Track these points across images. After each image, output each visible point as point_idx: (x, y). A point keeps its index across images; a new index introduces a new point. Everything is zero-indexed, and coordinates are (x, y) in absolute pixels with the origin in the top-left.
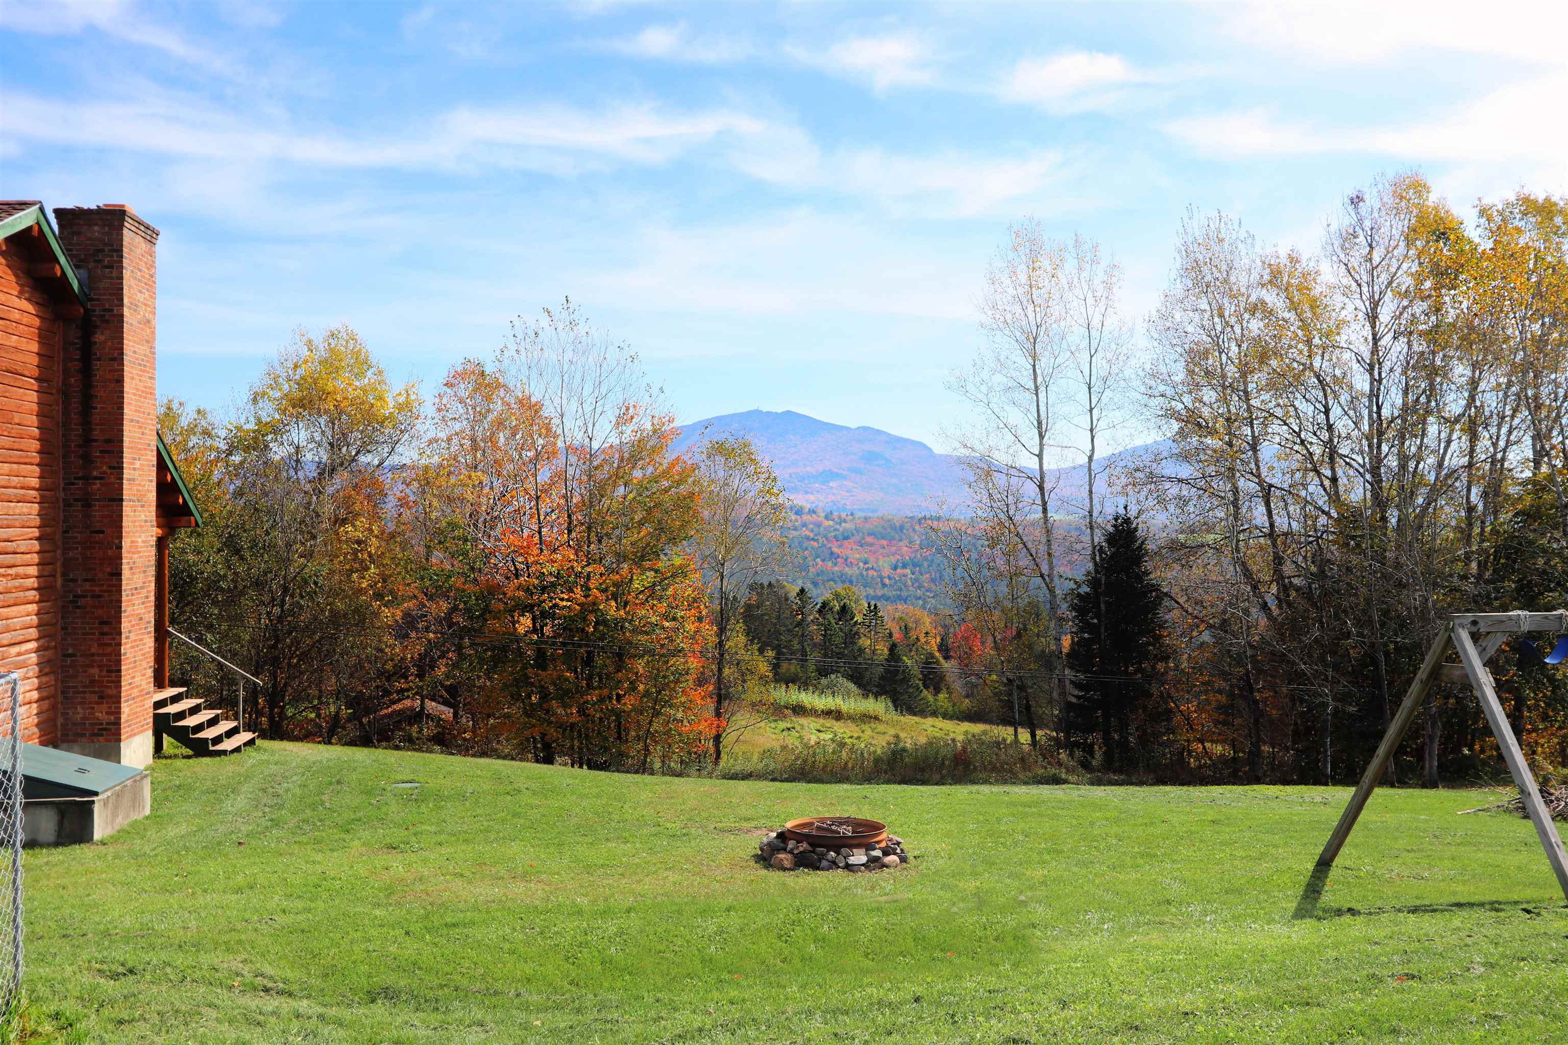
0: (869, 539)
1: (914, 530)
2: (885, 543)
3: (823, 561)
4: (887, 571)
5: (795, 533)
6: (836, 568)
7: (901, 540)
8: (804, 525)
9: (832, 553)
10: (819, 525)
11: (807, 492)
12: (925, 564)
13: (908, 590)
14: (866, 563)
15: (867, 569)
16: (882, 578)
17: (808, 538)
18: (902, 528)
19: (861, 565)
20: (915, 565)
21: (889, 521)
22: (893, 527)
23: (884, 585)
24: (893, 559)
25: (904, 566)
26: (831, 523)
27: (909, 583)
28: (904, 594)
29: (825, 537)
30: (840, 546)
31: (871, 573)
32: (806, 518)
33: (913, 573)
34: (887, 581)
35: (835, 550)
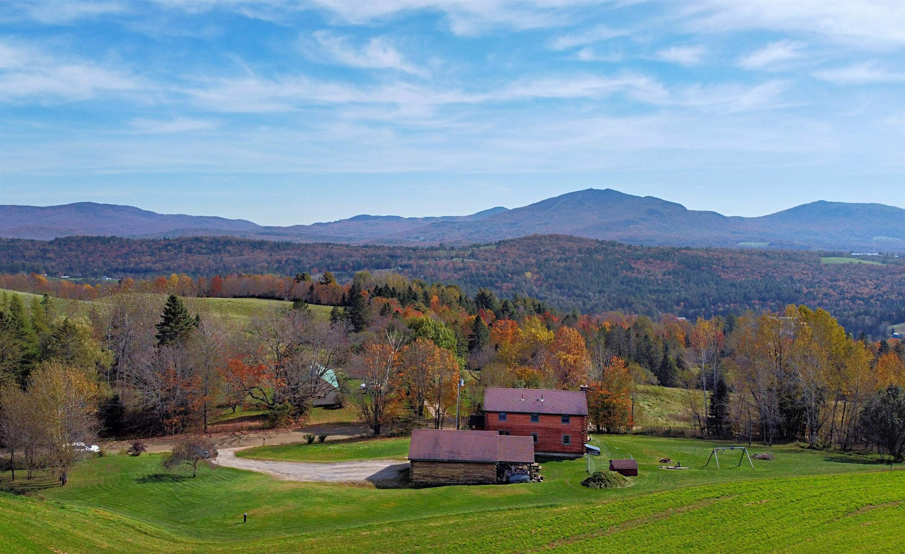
0: (651, 260)
1: (675, 255)
2: (659, 262)
3: (626, 271)
4: (660, 276)
5: (612, 256)
6: (633, 275)
7: (667, 260)
8: (616, 252)
9: (631, 267)
10: (624, 252)
11: (617, 231)
12: (681, 273)
13: (671, 287)
14: (648, 272)
15: (650, 275)
16: (657, 280)
17: (618, 259)
18: (668, 254)
19: (646, 273)
20: (675, 273)
21: (661, 250)
22: (664, 254)
23: (658, 284)
24: (663, 270)
25: (669, 274)
26: (630, 251)
27: (672, 283)
28: (669, 289)
29: (628, 258)
30: (635, 263)
31: (651, 277)
32: (617, 248)
33: (674, 278)
34: (660, 282)
35: (633, 265)
